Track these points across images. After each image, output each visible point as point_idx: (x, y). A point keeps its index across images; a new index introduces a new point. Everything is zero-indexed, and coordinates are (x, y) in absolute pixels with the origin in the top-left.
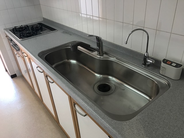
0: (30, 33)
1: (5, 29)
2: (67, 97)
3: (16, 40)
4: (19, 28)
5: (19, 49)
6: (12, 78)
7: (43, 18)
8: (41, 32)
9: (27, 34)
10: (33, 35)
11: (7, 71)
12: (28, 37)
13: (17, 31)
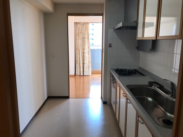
0: (126, 73)
1: (111, 69)
2: (135, 112)
3: (116, 76)
4: (120, 70)
5: (116, 82)
6: (103, 104)
7: (139, 67)
8: (134, 75)
9: (124, 73)
10: (127, 75)
11: (102, 98)
12: (124, 75)
13: (118, 71)
